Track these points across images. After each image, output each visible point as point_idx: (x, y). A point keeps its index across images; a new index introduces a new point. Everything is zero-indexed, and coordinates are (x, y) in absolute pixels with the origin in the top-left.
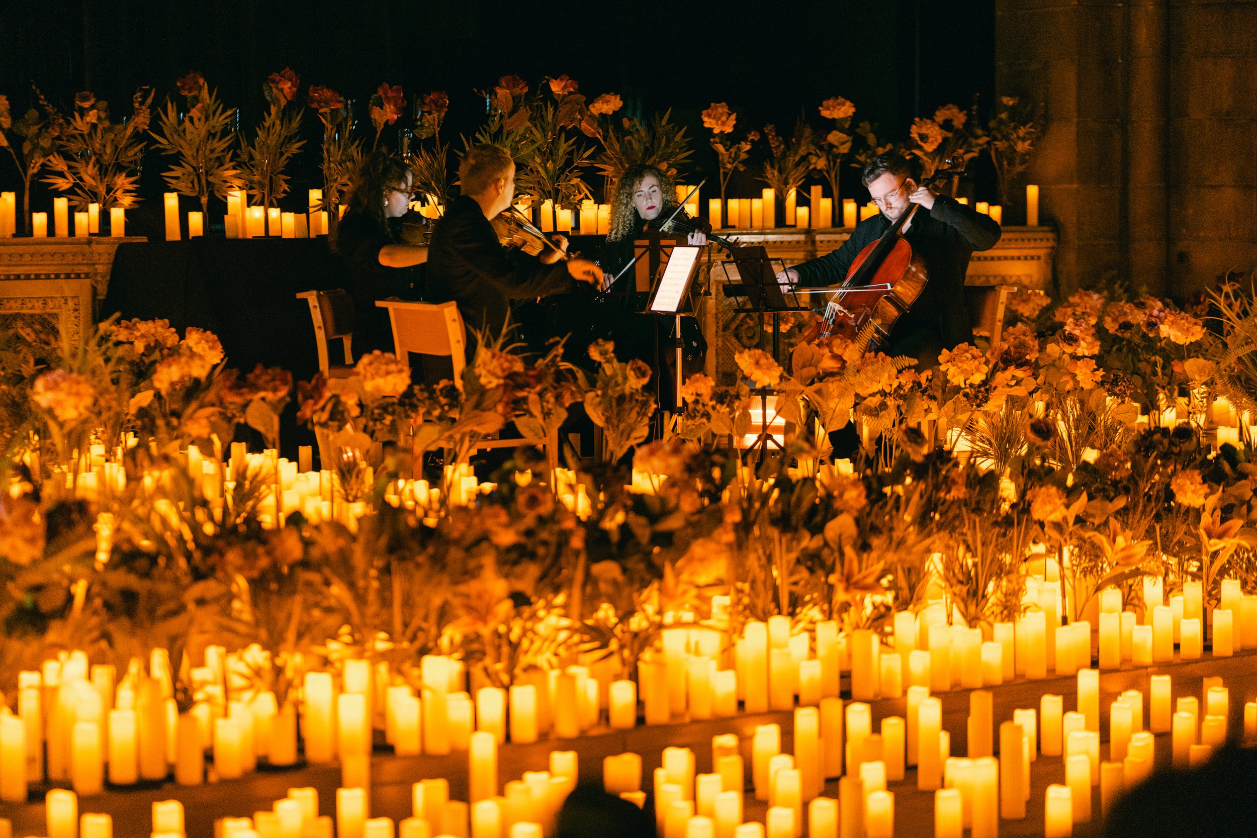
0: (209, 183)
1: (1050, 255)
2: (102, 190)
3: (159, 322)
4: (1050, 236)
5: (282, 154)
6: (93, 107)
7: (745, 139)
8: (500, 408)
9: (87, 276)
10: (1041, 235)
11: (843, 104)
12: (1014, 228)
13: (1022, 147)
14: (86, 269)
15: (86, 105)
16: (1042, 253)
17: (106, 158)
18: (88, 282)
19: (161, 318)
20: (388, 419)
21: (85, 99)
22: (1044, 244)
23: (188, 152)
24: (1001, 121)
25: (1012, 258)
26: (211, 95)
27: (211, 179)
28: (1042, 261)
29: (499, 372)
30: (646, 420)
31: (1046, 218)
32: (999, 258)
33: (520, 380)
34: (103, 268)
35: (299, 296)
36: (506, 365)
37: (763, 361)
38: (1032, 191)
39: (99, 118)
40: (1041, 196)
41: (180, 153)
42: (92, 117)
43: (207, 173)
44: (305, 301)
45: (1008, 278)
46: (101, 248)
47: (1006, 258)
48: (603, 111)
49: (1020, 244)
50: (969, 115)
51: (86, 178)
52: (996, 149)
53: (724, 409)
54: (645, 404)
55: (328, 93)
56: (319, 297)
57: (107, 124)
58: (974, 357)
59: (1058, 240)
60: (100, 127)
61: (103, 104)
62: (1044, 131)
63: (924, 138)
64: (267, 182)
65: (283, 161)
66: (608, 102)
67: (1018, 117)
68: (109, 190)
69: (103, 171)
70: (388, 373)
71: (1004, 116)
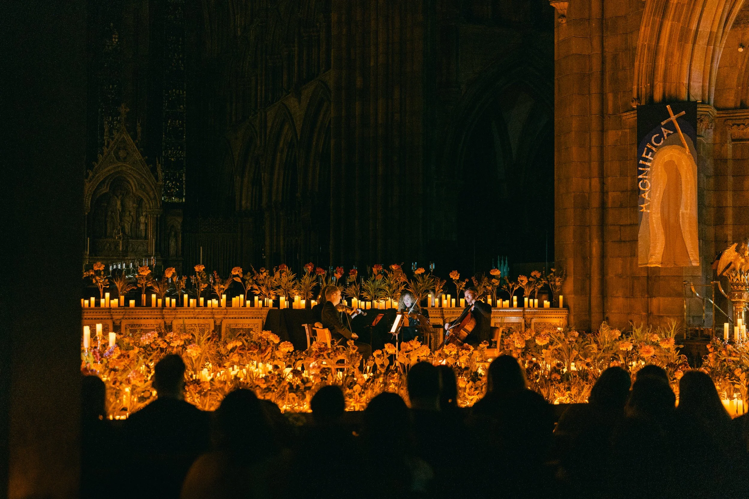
0: (288, 294)
1: (566, 317)
2: (267, 294)
3: (268, 331)
4: (566, 311)
5: (310, 286)
6: (265, 272)
7: (464, 281)
8: (314, 357)
9: (261, 318)
10: (563, 311)
11: (496, 271)
12: (554, 308)
13: (558, 284)
14: (260, 316)
15: (263, 271)
16: (564, 316)
17: (269, 285)
18: (261, 320)
19: (269, 330)
20: (288, 359)
21: (262, 270)
22: (564, 313)
23: (283, 286)
24: (551, 276)
25: (554, 317)
26: (289, 270)
27: (289, 292)
28: (564, 318)
29: (317, 347)
30: (359, 361)
31: (565, 306)
32: (549, 317)
33: (322, 350)
34: (265, 316)
35: (303, 325)
36: (319, 346)
37: (390, 346)
38: (561, 297)
39: (267, 275)
40: (564, 298)
41: (280, 285)
42: (265, 274)
43: (288, 290)
44: (304, 327)
45: (552, 324)
46: (265, 311)
47: (551, 318)
48: (418, 273)
49: (555, 313)
50: (542, 274)
51: (263, 291)
52: (551, 284)
53: (379, 359)
54: (359, 357)
55: (321, 270)
56: (308, 326)
57: (269, 276)
58: (453, 347)
59: (569, 312)
60: (267, 277)
61: (268, 271)
62: (565, 279)
63: (522, 281)
64: (306, 294)
65: (311, 288)
66: (420, 270)
67: (557, 275)
68: (269, 294)
69: (268, 289)
70: (287, 347)
71: (552, 274)
